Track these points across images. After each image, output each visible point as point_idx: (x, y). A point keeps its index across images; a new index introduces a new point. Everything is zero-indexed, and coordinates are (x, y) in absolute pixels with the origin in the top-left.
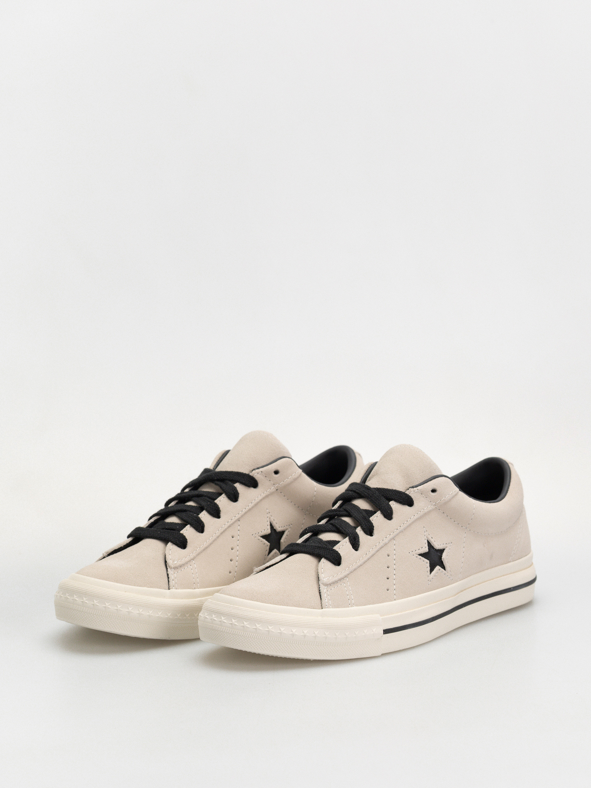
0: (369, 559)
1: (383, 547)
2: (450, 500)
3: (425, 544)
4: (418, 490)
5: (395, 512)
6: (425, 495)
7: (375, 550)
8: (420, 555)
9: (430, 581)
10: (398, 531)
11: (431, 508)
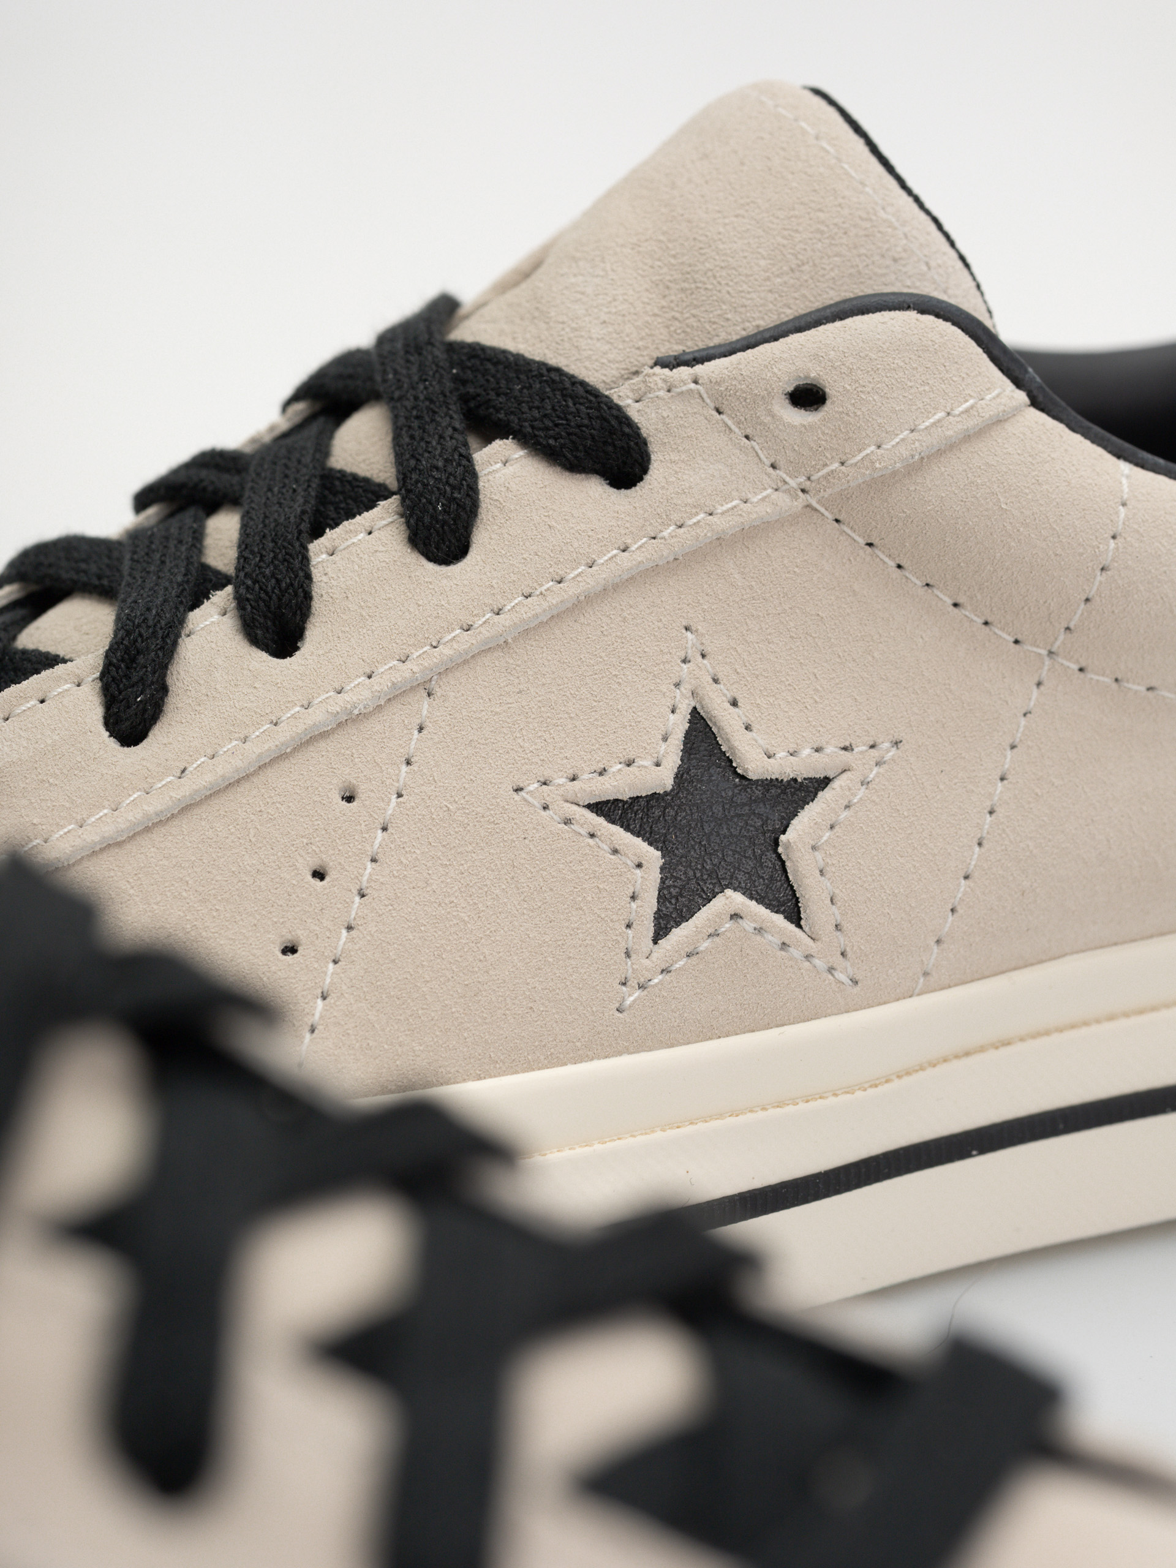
0: (187, 808)
1: (324, 735)
2: (917, 466)
3: (665, 739)
4: (696, 382)
5: (496, 512)
6: (739, 423)
7: (256, 750)
8: (604, 808)
9: (641, 987)
10: (467, 641)
11: (765, 510)
